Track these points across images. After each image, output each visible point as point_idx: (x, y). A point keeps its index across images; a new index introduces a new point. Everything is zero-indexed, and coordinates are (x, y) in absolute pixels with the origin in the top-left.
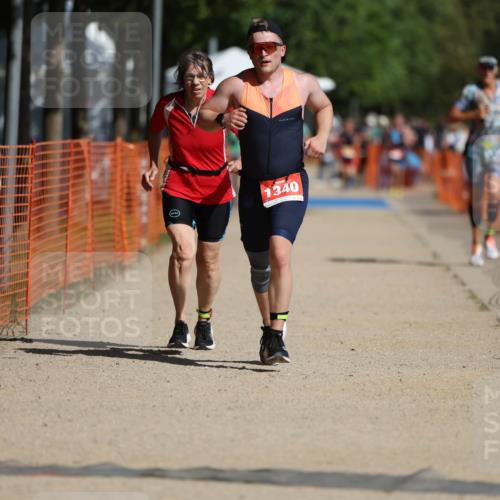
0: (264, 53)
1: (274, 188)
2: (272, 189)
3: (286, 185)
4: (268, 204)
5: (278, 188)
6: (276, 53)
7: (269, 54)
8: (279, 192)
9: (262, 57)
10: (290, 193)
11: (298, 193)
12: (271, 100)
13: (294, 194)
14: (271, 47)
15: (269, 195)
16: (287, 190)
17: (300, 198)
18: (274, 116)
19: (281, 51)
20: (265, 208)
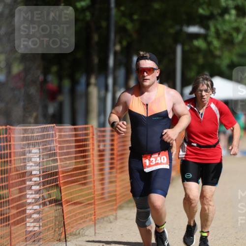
0: (145, 74)
1: (151, 159)
2: (149, 160)
3: (159, 158)
4: (147, 170)
5: (154, 159)
6: (153, 74)
7: (149, 75)
8: (154, 162)
9: (144, 77)
10: (161, 163)
11: (166, 164)
12: (147, 105)
13: (163, 164)
14: (150, 70)
15: (148, 164)
16: (159, 162)
17: (167, 167)
18: (149, 115)
19: (157, 73)
20: (145, 172)
